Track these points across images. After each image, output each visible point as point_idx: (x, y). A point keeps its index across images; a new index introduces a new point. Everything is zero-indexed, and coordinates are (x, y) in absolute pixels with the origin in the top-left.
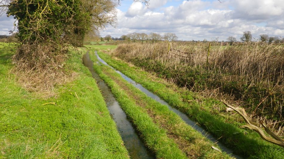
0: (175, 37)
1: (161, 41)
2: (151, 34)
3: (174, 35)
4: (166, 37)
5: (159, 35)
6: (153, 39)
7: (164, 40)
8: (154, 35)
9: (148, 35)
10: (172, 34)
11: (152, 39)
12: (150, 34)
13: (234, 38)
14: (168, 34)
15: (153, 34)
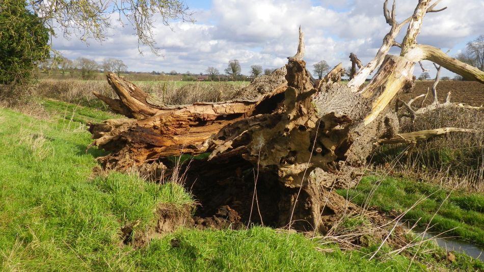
0: (122, 65)
1: (97, 71)
2: (78, 59)
3: (120, 62)
4: (106, 66)
5: (93, 62)
6: (83, 69)
7: (103, 70)
8: (85, 61)
9: (73, 60)
10: (117, 61)
11: (79, 68)
13: (216, 70)
14: (110, 60)
15: (83, 59)
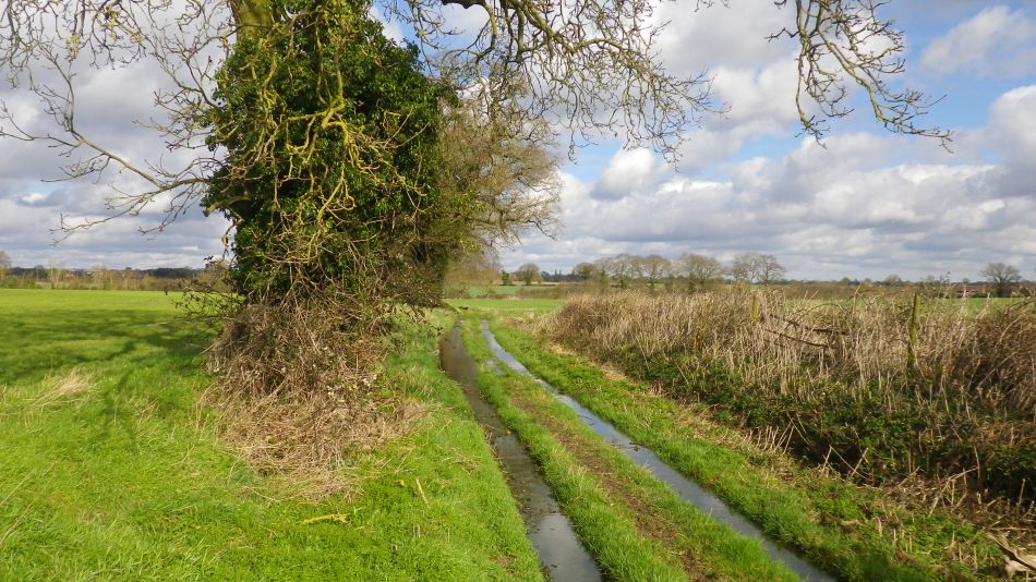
0: (775, 266)
1: (720, 281)
2: (683, 257)
3: (769, 261)
4: (739, 270)
5: (712, 262)
6: (692, 276)
7: (732, 278)
8: (697, 261)
9: (672, 261)
10: (764, 257)
11: (686, 274)
12: (681, 259)
13: (1010, 270)
14: (747, 256)
15: (692, 257)
